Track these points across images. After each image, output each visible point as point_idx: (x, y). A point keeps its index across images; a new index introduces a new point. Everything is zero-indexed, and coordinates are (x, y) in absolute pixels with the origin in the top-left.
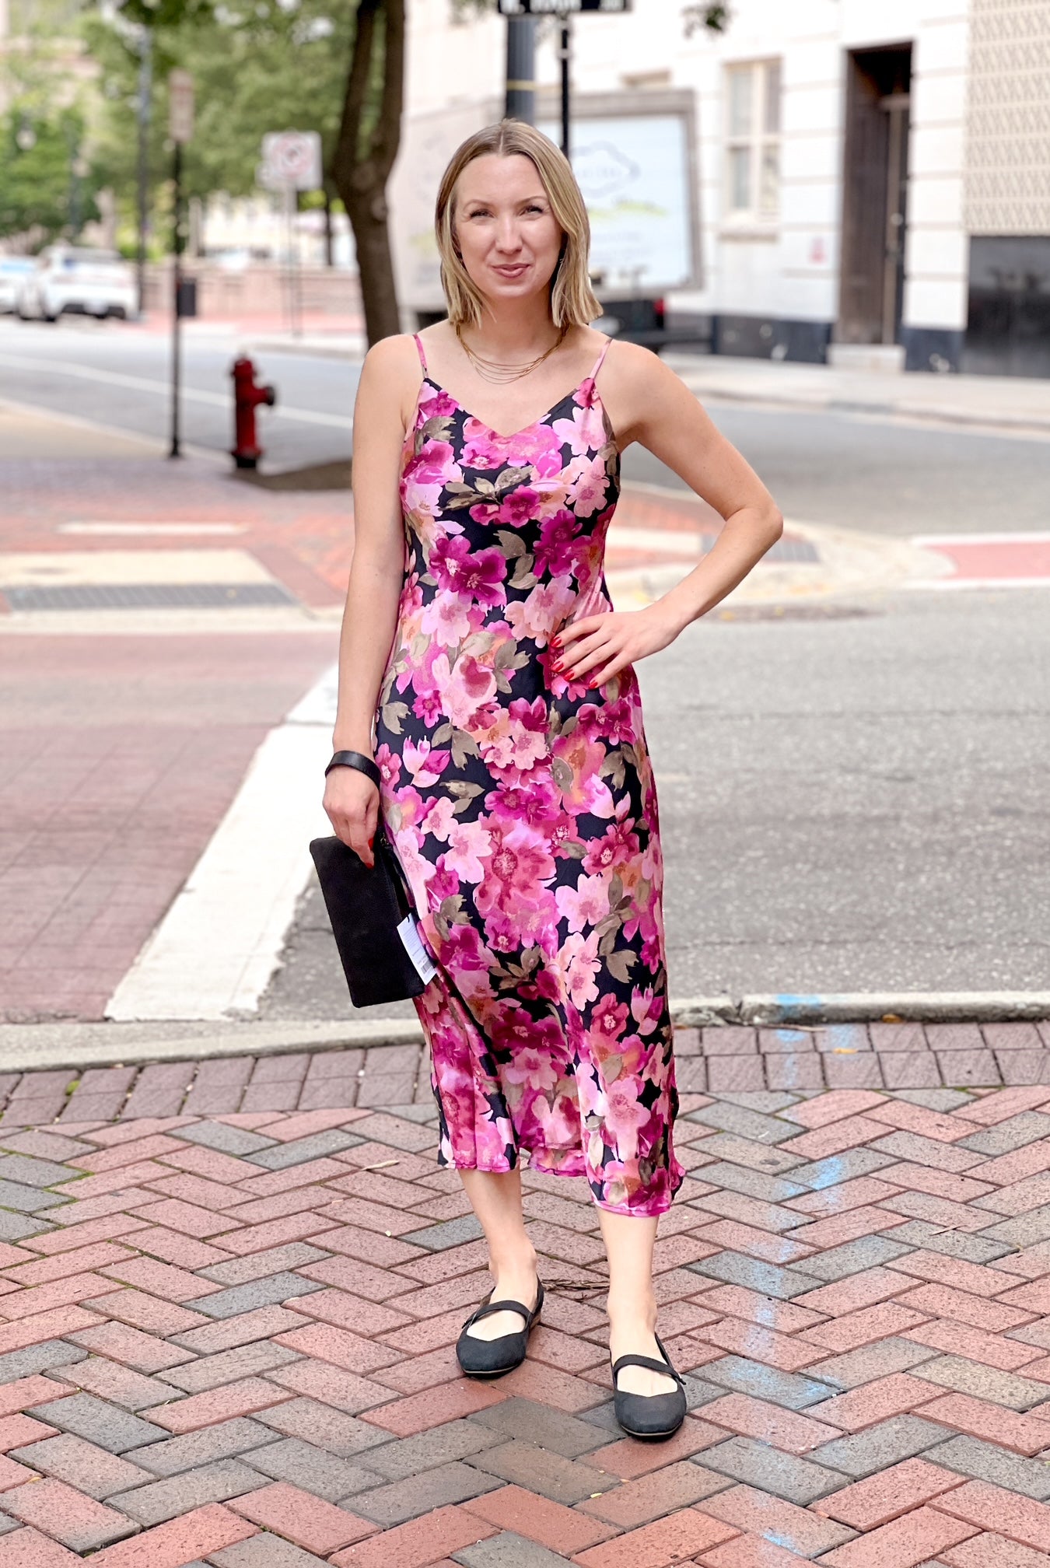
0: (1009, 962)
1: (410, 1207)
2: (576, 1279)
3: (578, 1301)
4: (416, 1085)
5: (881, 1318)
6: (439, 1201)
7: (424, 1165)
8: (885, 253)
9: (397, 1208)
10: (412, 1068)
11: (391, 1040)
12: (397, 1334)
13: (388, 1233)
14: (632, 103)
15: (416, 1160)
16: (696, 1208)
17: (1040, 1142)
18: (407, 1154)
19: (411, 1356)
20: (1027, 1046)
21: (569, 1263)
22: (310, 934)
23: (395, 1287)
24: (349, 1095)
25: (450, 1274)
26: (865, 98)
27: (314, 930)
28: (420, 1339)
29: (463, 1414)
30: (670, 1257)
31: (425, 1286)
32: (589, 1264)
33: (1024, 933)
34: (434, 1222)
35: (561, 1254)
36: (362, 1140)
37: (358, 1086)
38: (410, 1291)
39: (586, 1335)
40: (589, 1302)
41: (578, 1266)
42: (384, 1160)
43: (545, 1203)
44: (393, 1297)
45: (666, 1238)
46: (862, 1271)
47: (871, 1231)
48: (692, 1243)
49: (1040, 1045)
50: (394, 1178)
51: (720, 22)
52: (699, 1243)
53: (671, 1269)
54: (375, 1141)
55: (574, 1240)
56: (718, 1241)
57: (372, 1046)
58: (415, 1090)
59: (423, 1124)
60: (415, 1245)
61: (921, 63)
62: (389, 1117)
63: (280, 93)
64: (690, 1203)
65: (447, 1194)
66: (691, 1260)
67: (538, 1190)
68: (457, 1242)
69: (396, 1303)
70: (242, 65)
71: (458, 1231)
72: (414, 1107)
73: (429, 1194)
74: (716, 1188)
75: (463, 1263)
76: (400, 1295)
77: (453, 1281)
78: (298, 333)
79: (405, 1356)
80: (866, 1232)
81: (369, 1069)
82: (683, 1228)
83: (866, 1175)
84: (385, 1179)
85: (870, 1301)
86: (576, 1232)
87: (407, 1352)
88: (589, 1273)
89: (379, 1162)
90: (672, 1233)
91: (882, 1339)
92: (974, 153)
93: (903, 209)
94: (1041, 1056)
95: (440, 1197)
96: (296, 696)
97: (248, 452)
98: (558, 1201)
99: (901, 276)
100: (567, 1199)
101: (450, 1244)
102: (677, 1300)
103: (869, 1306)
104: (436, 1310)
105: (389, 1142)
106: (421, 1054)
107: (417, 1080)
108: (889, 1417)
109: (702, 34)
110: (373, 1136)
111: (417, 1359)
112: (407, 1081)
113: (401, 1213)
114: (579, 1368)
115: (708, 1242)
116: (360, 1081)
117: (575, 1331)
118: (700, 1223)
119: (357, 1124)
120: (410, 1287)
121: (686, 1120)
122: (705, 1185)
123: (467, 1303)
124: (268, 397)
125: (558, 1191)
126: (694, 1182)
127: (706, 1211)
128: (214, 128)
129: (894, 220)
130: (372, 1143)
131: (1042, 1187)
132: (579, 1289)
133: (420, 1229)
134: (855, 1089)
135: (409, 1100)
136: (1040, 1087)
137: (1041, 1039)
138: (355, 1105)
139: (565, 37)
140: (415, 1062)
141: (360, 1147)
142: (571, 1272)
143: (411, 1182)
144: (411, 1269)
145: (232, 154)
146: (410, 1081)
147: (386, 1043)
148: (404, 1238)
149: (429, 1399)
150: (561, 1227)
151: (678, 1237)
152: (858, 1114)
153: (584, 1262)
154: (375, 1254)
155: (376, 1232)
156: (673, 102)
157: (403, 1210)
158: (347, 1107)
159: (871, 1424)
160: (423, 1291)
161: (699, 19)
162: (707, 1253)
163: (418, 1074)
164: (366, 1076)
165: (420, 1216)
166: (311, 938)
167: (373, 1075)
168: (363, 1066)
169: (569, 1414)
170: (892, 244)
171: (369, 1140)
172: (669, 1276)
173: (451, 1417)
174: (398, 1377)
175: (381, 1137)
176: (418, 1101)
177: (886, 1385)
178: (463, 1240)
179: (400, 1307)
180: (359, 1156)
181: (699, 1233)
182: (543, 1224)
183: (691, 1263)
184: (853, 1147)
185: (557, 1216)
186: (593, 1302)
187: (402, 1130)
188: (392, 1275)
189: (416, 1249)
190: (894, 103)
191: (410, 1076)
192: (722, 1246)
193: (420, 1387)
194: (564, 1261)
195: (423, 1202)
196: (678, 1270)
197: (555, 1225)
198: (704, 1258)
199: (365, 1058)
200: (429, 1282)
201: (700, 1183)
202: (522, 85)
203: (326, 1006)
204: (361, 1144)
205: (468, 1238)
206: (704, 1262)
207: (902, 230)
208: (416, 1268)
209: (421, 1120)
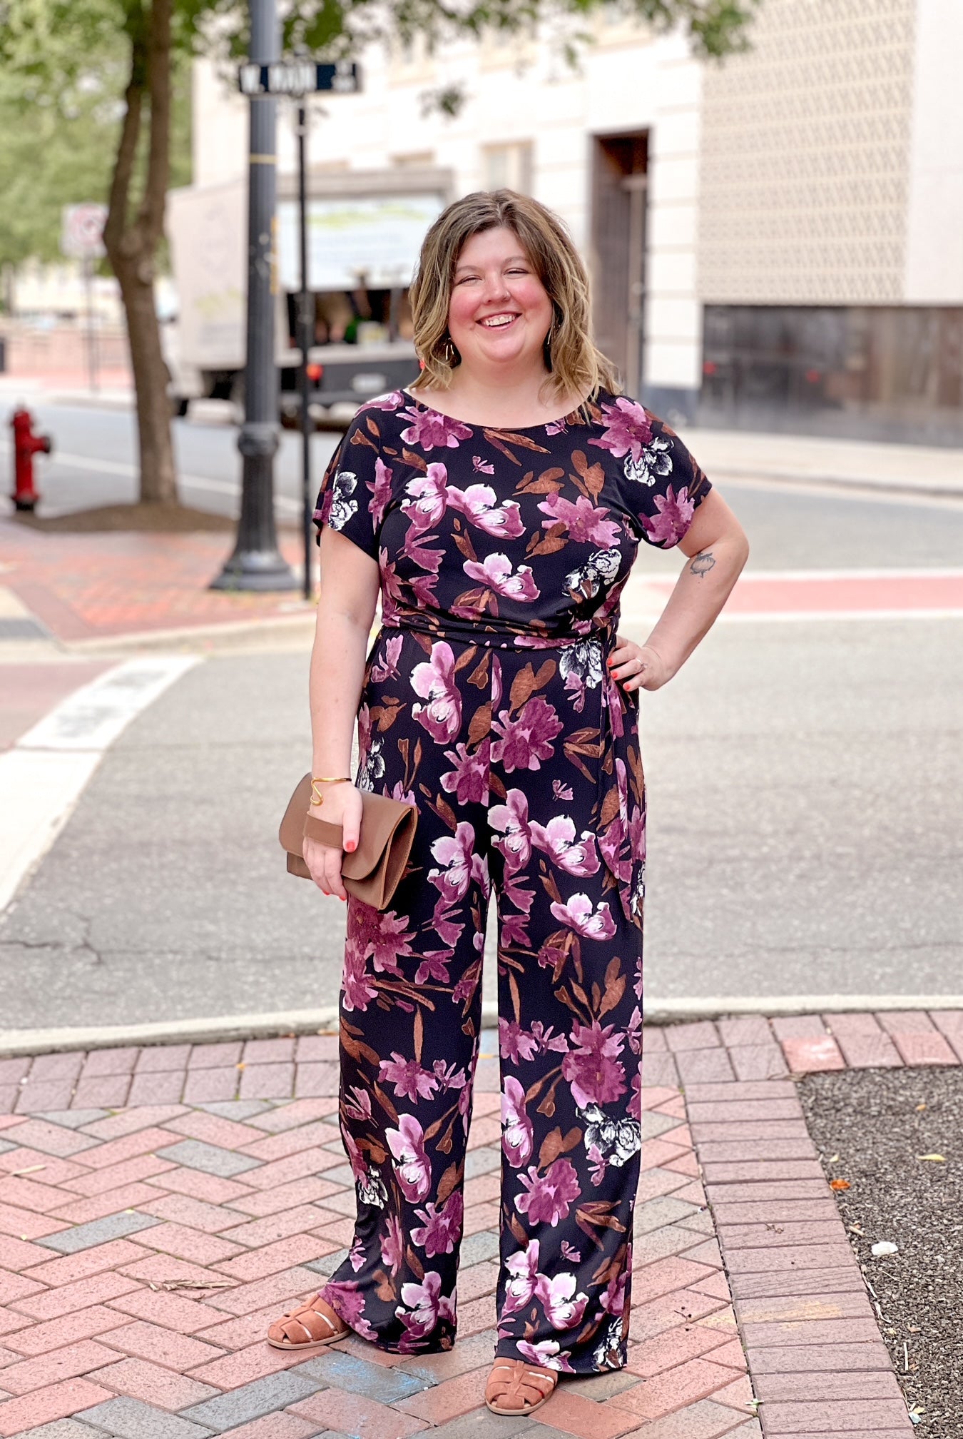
0: (657, 970)
1: (50, 1211)
2: (197, 1279)
3: (195, 1300)
4: (74, 1092)
5: (482, 1312)
6: (79, 1204)
7: (69, 1170)
8: (628, 319)
9: (36, 1212)
10: (74, 1074)
11: (57, 1048)
12: (17, 1336)
13: (24, 1237)
14: (398, 181)
15: (63, 1165)
16: (322, 1208)
17: (653, 1141)
18: (54, 1159)
19: (27, 1357)
20: (652, 1050)
21: (193, 1263)
22: (6, 947)
23: (21, 1290)
24: (9, 1102)
25: (77, 1276)
26: (609, 178)
27: (11, 943)
28: (38, 1341)
29: (68, 1413)
30: (291, 1255)
31: (51, 1288)
32: (211, 1264)
33: (674, 943)
34: (70, 1225)
35: (187, 1255)
36: (13, 1146)
37: (19, 1092)
38: (36, 1294)
39: (198, 1334)
40: (206, 1301)
41: (201, 1266)
42: (32, 1165)
43: (179, 1205)
44: (18, 1300)
45: (289, 1237)
46: (471, 1266)
47: (485, 1227)
48: (314, 1241)
49: (664, 1049)
50: (39, 1182)
51: (454, 106)
52: (321, 1242)
53: (290, 1268)
54: (26, 1147)
55: (200, 1241)
56: (336, 1238)
57: (39, 1054)
58: (73, 1096)
59: (75, 1129)
60: (48, 1248)
61: (659, 147)
62: (43, 1123)
63: (82, 169)
64: (317, 1203)
65: (88, 1198)
66: (311, 1258)
67: (174, 1192)
68: (88, 1245)
69: (20, 1305)
70: (48, 143)
71: (91, 1233)
72: (69, 1113)
73: (71, 1197)
74: (344, 1188)
75: (92, 1265)
76: (26, 1297)
77: (79, 1283)
78: (95, 387)
79: (20, 1357)
80: (479, 1229)
81: (32, 1077)
82: (307, 1227)
83: (487, 1174)
84: (30, 1184)
85: (473, 1296)
86: (205, 1233)
87: (23, 1354)
88: (211, 1272)
89: (27, 1167)
90: (296, 1232)
91: (480, 1332)
92: (706, 229)
93: (643, 278)
94: (663, 1059)
95: (80, 1200)
96: (29, 722)
97: (26, 497)
98: (192, 1203)
99: (642, 340)
100: (201, 1201)
101: (82, 1247)
102: (291, 1298)
103: (472, 1301)
104: (59, 1312)
105: (40, 1147)
106: (84, 1062)
107: (76, 1087)
108: (474, 1409)
109: (437, 117)
110: (25, 1142)
111: (32, 1360)
112: (66, 1088)
113: (40, 1216)
114: (186, 1366)
115: (329, 1240)
116: (21, 1088)
117: (188, 1331)
118: (323, 1222)
119: (11, 1130)
120: (37, 1289)
121: (325, 1123)
122: (334, 1185)
123: (89, 1304)
124: (44, 446)
125: (194, 1193)
126: (324, 1182)
127: (330, 1210)
128: (23, 200)
129: (635, 289)
130: (23, 1150)
131: (649, 1184)
132: (199, 1288)
133: (55, 1233)
134: (488, 1092)
135: (65, 1106)
136: (658, 1089)
137: (666, 1043)
138: (13, 1112)
139: (302, 117)
140: (77, 1069)
141: (11, 1154)
142: (194, 1272)
143: (54, 1186)
144: (40, 1271)
145: (40, 224)
146: (69, 1088)
147: (54, 1051)
148: (38, 1241)
149: (38, 1399)
150: (191, 1228)
151: (301, 1236)
152: (487, 1116)
153: (208, 1263)
154: (8, 1257)
155: (12, 1236)
156: (432, 181)
157: (42, 1214)
158: (5, 1114)
159: (457, 1416)
160: (48, 1293)
161: (433, 101)
162: (326, 1251)
163: (78, 1081)
164: (28, 1084)
165: (57, 1219)
166: (6, 951)
167: (35, 1082)
168: (27, 1074)
169: (170, 1412)
170: (634, 310)
171: (21, 1146)
172: (287, 1274)
173: (56, 1416)
174: (11, 1378)
175: (33, 1143)
176: (73, 1106)
177: (476, 1377)
178: (95, 1243)
179: (24, 1310)
180: (8, 1162)
181: (321, 1232)
182: (174, 1226)
183: (310, 1261)
184: (479, 1147)
185: (189, 1218)
186: (210, 1302)
187: (54, 1135)
188: (21, 1278)
189: (49, 1251)
190: (634, 183)
191: (71, 1082)
192: (341, 1244)
193: (31, 1387)
194: (189, 1261)
195: (63, 1206)
196: (296, 1268)
197: (185, 1226)
198: (322, 1256)
199: (31, 1066)
200: (56, 1284)
201: (329, 1184)
202: (264, 159)
203: (10, 1015)
204: (12, 1150)
205: (101, 1240)
206: (322, 1260)
207: (643, 298)
208: (45, 1272)
209: (73, 1125)
